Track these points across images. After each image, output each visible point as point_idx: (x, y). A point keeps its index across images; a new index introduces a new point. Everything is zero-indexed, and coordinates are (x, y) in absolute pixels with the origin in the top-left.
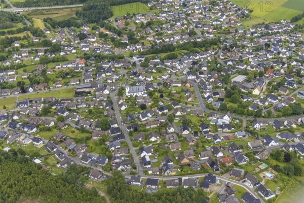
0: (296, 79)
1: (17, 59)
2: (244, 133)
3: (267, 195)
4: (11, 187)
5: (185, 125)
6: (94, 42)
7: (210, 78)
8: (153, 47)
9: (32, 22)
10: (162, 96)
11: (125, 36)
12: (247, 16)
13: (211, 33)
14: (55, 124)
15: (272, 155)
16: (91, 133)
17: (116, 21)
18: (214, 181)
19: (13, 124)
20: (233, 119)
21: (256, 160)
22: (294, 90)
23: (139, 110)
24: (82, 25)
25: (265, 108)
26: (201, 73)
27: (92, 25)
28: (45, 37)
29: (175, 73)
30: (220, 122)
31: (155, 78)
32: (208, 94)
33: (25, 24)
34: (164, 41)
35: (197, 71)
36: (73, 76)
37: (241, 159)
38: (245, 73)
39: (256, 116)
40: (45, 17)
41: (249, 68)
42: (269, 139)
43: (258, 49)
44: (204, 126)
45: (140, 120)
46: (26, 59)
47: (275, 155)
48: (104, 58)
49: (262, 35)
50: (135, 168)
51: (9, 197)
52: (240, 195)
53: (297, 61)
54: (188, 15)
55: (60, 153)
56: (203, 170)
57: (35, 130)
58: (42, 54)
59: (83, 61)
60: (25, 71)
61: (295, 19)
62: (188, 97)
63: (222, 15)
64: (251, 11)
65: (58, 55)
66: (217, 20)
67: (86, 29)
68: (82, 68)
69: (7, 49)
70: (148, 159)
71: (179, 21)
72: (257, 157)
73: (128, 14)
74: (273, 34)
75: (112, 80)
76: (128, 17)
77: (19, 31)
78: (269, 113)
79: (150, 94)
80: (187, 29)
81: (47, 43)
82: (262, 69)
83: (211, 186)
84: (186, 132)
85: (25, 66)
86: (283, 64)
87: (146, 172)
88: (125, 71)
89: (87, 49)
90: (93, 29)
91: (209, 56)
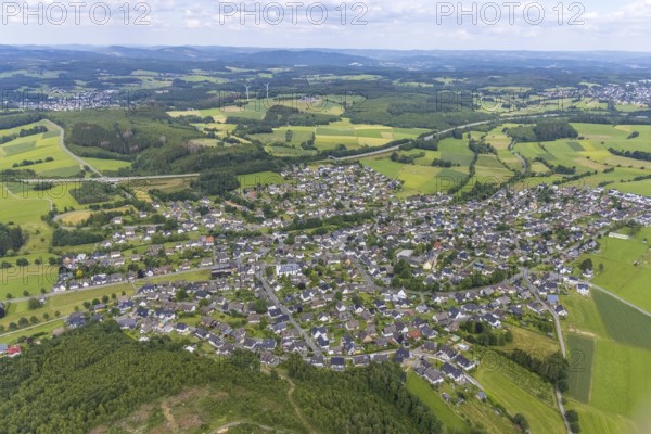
0: (468, 252)
1: (119, 239)
2: (425, 307)
3: (467, 365)
4: (169, 375)
5: (357, 302)
6: (220, 217)
7: (372, 253)
8: (295, 221)
9: (134, 195)
10: (320, 274)
11: (259, 210)
12: (399, 187)
13: (361, 206)
14: (197, 309)
15: (461, 327)
16: (246, 317)
17: (245, 192)
18: (407, 355)
19: (142, 312)
20: (408, 294)
21: (446, 333)
22: (468, 262)
23: (297, 290)
24: (201, 198)
25: (441, 282)
26: (361, 248)
27: (215, 198)
28: (155, 211)
29: (330, 250)
30: (395, 298)
31: (306, 256)
32: (374, 270)
33: (124, 196)
34: (307, 215)
35: (354, 246)
36: (202, 257)
37: (430, 333)
38: (410, 246)
39: (433, 291)
40: (151, 188)
41: (413, 242)
42: (455, 312)
43: (418, 222)
44: (380, 302)
45: (301, 300)
46: (132, 239)
47: (465, 326)
48: (238, 235)
49: (419, 208)
50: (311, 350)
51: (170, 386)
52: (439, 367)
53: (464, 233)
54: (331, 186)
55: (215, 339)
56: (391, 346)
57: (173, 316)
58: (153, 232)
59: (211, 239)
60: (135, 252)
61: (452, 191)
62: (351, 275)
63: (371, 186)
64: (403, 182)
65: (174, 233)
66: (366, 192)
67: (207, 202)
68: (211, 247)
69: (104, 227)
70: (325, 338)
71: (322, 192)
72: (446, 329)
73: (259, 185)
74: (430, 206)
75: (254, 258)
76: (259, 188)
77: (119, 205)
78: (448, 286)
79: (306, 273)
80: (332, 201)
81: (158, 219)
82: (429, 243)
83: (405, 360)
84: (360, 310)
85: (132, 247)
86: (451, 236)
87: (325, 353)
88: (268, 250)
89: (213, 225)
90: (216, 202)
91: (364, 230)
